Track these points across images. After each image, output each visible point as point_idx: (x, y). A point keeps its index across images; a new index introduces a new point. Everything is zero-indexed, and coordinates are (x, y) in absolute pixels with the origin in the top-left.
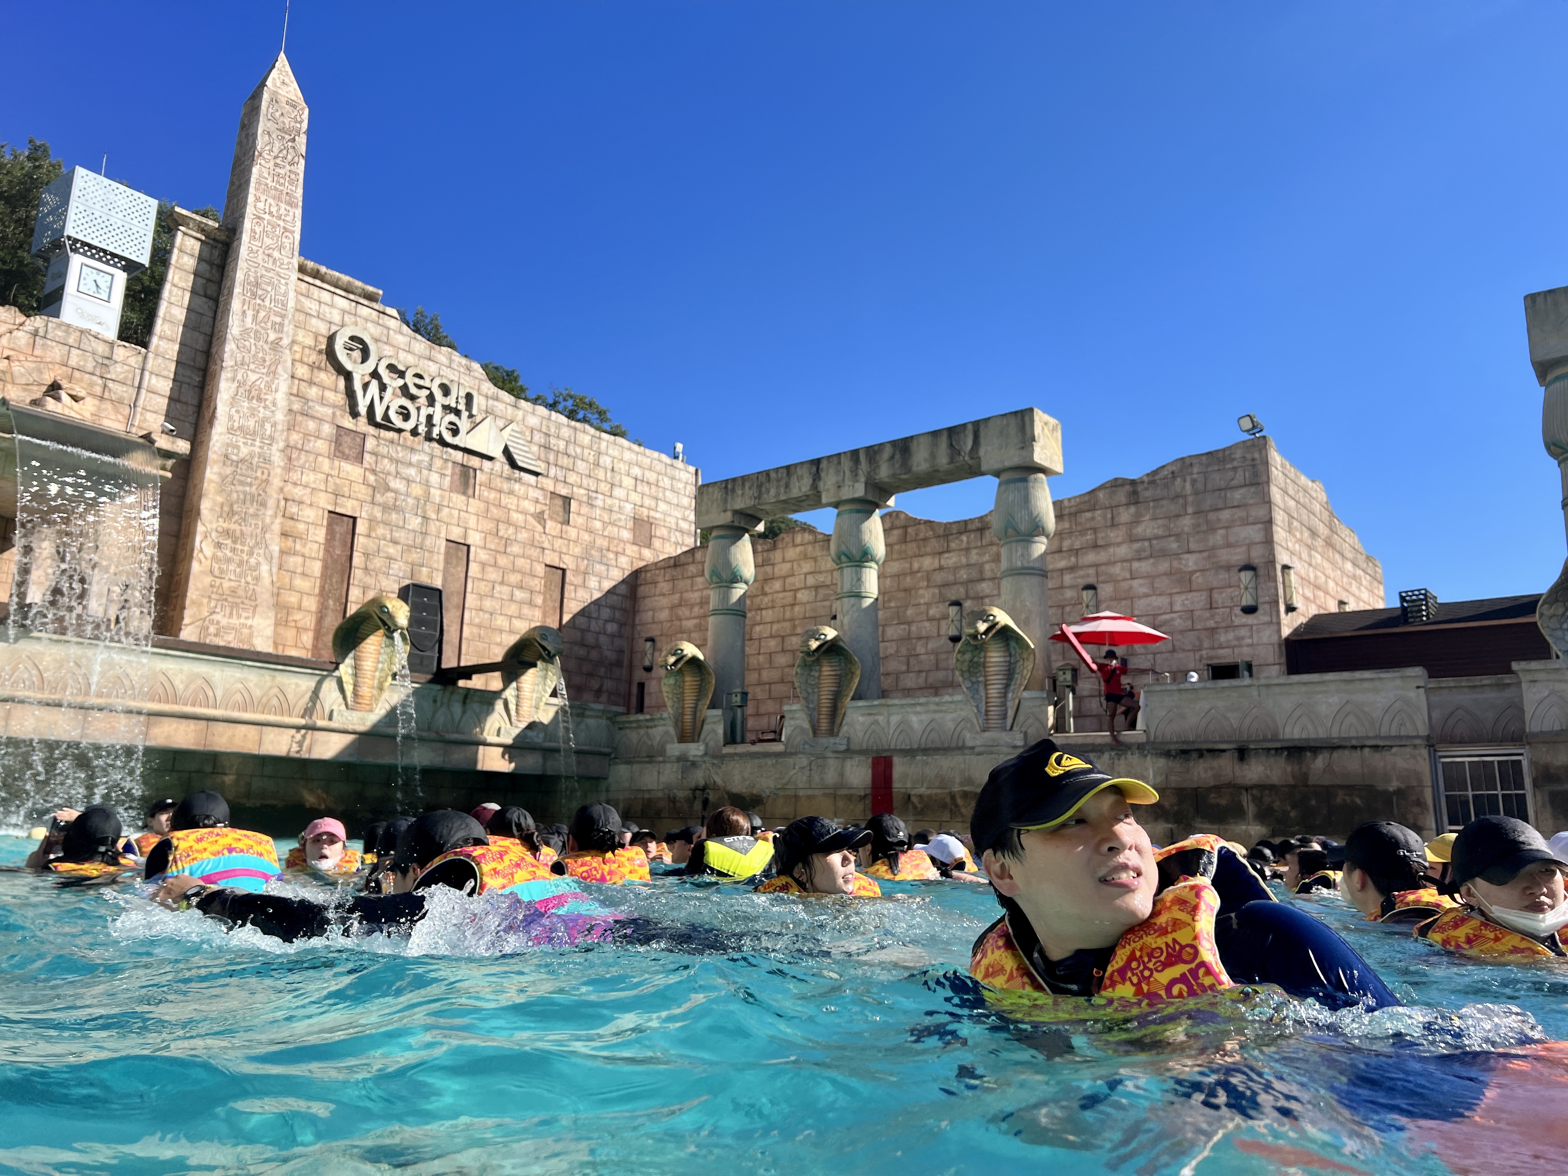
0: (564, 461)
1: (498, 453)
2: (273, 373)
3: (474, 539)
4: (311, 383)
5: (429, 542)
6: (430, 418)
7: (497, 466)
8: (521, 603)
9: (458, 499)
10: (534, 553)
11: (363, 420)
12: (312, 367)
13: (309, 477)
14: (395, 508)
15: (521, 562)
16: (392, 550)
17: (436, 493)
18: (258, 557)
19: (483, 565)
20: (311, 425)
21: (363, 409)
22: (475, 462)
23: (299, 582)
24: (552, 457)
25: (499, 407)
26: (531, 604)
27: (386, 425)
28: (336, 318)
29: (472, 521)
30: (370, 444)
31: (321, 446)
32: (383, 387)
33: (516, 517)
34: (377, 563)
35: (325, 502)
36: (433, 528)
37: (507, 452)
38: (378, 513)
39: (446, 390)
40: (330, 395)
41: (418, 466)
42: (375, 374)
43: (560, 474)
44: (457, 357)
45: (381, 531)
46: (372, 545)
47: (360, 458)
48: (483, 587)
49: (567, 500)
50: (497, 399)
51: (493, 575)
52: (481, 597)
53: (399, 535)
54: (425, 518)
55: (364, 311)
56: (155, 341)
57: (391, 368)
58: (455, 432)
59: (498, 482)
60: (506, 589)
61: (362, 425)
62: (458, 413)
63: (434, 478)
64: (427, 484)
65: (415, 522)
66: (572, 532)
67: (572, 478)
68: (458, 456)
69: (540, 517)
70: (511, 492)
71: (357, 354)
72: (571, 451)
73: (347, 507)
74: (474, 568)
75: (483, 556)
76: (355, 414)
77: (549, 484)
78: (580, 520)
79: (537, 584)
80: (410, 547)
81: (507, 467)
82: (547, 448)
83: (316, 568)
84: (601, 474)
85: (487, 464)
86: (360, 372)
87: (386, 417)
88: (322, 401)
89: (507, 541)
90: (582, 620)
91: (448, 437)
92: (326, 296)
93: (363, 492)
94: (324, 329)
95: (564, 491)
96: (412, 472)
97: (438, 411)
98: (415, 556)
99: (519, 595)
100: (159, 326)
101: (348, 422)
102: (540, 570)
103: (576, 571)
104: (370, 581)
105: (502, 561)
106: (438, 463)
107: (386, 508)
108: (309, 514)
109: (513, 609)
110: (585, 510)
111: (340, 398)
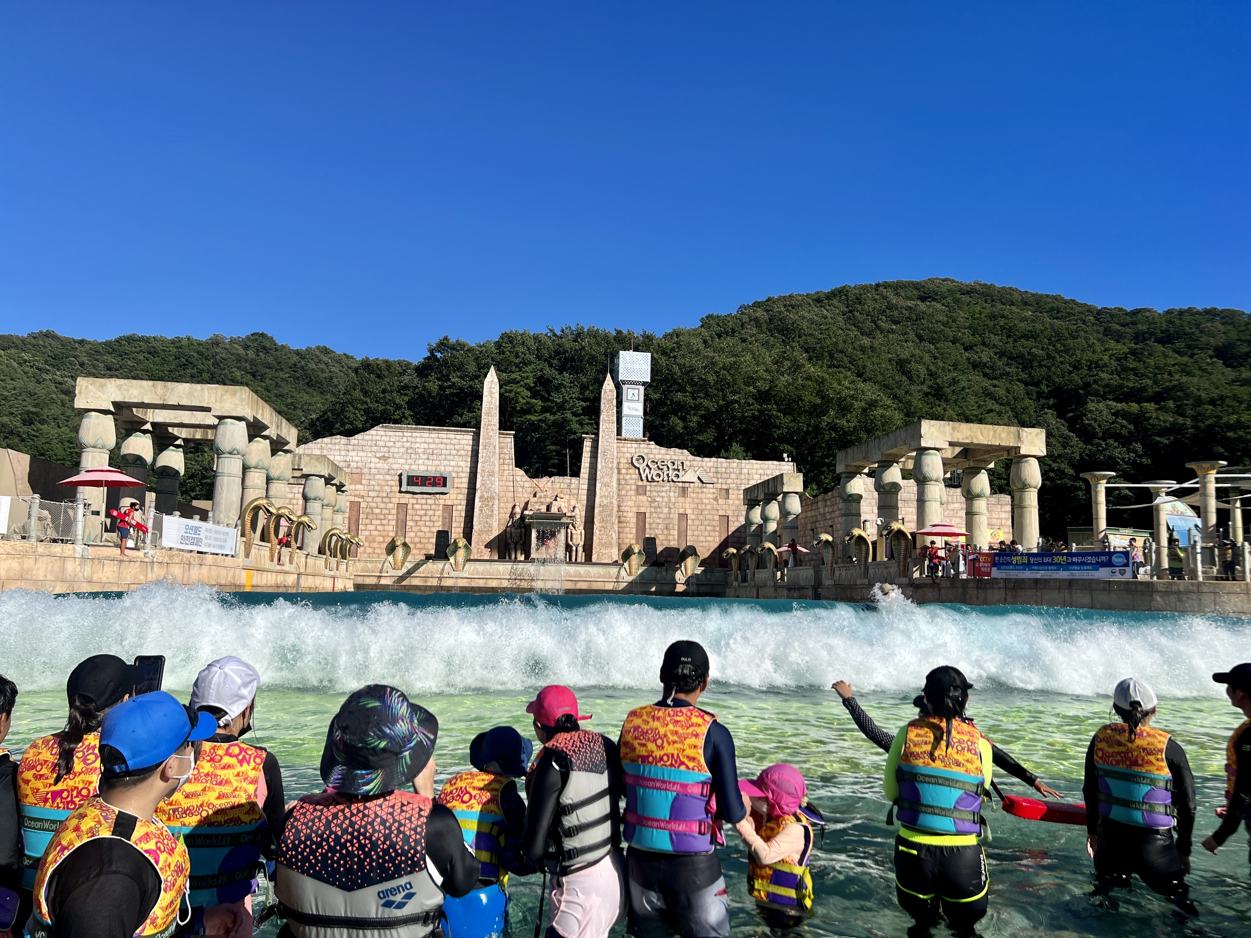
0: (725, 476)
1: (695, 479)
2: (611, 477)
3: (689, 512)
4: (627, 474)
5: (671, 516)
6: (668, 475)
7: (696, 485)
8: (710, 531)
9: (681, 499)
10: (714, 512)
11: (645, 481)
12: (627, 469)
13: (630, 503)
14: (659, 507)
15: (708, 517)
16: (659, 521)
17: (673, 500)
18: (612, 532)
19: (693, 520)
20: (628, 487)
21: (644, 478)
22: (687, 485)
23: (629, 536)
24: (719, 476)
25: (695, 463)
26: (714, 531)
27: (653, 481)
28: (633, 450)
29: (687, 506)
30: (648, 488)
31: (632, 493)
32: (650, 469)
33: (705, 501)
34: (654, 526)
35: (635, 510)
36: (672, 511)
37: (699, 478)
38: (653, 510)
39: (674, 464)
40: (634, 476)
41: (666, 491)
42: (647, 466)
43: (723, 481)
44: (677, 450)
45: (654, 515)
46: (652, 520)
47: (645, 494)
48: (693, 528)
49: (727, 490)
50: (694, 460)
51: (697, 523)
52: (693, 531)
53: (661, 516)
54: (670, 508)
55: (642, 446)
56: (581, 475)
57: (653, 462)
58: (678, 476)
59: (697, 490)
60: (703, 527)
61: (645, 483)
62: (679, 470)
63: (672, 494)
64: (670, 497)
65: (666, 510)
66: (731, 502)
67: (729, 481)
68: (680, 484)
69: (716, 499)
70: (702, 492)
71: (641, 461)
72: (728, 471)
73: (642, 510)
74: (689, 522)
75: (693, 517)
76: (642, 480)
77: (719, 486)
78: (734, 496)
79: (716, 523)
80: (664, 519)
81: (700, 484)
82: (717, 473)
83: (634, 531)
84: (743, 477)
85: (692, 485)
86: (642, 466)
87: (652, 478)
88: (631, 479)
89: (702, 510)
90: (737, 534)
91: (675, 479)
92: (629, 445)
93: (647, 504)
94: (629, 456)
95: (725, 487)
96: (664, 494)
97: (671, 472)
98: (667, 521)
99: (708, 528)
100: (582, 470)
101: (640, 483)
102: (717, 518)
103: (734, 516)
104: (652, 532)
105: (701, 517)
106: (673, 489)
107: (655, 508)
108: (630, 515)
109: (706, 534)
110: (736, 492)
111: (637, 476)
